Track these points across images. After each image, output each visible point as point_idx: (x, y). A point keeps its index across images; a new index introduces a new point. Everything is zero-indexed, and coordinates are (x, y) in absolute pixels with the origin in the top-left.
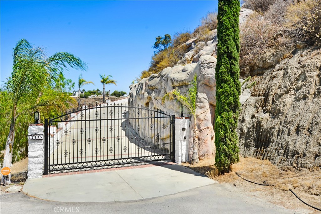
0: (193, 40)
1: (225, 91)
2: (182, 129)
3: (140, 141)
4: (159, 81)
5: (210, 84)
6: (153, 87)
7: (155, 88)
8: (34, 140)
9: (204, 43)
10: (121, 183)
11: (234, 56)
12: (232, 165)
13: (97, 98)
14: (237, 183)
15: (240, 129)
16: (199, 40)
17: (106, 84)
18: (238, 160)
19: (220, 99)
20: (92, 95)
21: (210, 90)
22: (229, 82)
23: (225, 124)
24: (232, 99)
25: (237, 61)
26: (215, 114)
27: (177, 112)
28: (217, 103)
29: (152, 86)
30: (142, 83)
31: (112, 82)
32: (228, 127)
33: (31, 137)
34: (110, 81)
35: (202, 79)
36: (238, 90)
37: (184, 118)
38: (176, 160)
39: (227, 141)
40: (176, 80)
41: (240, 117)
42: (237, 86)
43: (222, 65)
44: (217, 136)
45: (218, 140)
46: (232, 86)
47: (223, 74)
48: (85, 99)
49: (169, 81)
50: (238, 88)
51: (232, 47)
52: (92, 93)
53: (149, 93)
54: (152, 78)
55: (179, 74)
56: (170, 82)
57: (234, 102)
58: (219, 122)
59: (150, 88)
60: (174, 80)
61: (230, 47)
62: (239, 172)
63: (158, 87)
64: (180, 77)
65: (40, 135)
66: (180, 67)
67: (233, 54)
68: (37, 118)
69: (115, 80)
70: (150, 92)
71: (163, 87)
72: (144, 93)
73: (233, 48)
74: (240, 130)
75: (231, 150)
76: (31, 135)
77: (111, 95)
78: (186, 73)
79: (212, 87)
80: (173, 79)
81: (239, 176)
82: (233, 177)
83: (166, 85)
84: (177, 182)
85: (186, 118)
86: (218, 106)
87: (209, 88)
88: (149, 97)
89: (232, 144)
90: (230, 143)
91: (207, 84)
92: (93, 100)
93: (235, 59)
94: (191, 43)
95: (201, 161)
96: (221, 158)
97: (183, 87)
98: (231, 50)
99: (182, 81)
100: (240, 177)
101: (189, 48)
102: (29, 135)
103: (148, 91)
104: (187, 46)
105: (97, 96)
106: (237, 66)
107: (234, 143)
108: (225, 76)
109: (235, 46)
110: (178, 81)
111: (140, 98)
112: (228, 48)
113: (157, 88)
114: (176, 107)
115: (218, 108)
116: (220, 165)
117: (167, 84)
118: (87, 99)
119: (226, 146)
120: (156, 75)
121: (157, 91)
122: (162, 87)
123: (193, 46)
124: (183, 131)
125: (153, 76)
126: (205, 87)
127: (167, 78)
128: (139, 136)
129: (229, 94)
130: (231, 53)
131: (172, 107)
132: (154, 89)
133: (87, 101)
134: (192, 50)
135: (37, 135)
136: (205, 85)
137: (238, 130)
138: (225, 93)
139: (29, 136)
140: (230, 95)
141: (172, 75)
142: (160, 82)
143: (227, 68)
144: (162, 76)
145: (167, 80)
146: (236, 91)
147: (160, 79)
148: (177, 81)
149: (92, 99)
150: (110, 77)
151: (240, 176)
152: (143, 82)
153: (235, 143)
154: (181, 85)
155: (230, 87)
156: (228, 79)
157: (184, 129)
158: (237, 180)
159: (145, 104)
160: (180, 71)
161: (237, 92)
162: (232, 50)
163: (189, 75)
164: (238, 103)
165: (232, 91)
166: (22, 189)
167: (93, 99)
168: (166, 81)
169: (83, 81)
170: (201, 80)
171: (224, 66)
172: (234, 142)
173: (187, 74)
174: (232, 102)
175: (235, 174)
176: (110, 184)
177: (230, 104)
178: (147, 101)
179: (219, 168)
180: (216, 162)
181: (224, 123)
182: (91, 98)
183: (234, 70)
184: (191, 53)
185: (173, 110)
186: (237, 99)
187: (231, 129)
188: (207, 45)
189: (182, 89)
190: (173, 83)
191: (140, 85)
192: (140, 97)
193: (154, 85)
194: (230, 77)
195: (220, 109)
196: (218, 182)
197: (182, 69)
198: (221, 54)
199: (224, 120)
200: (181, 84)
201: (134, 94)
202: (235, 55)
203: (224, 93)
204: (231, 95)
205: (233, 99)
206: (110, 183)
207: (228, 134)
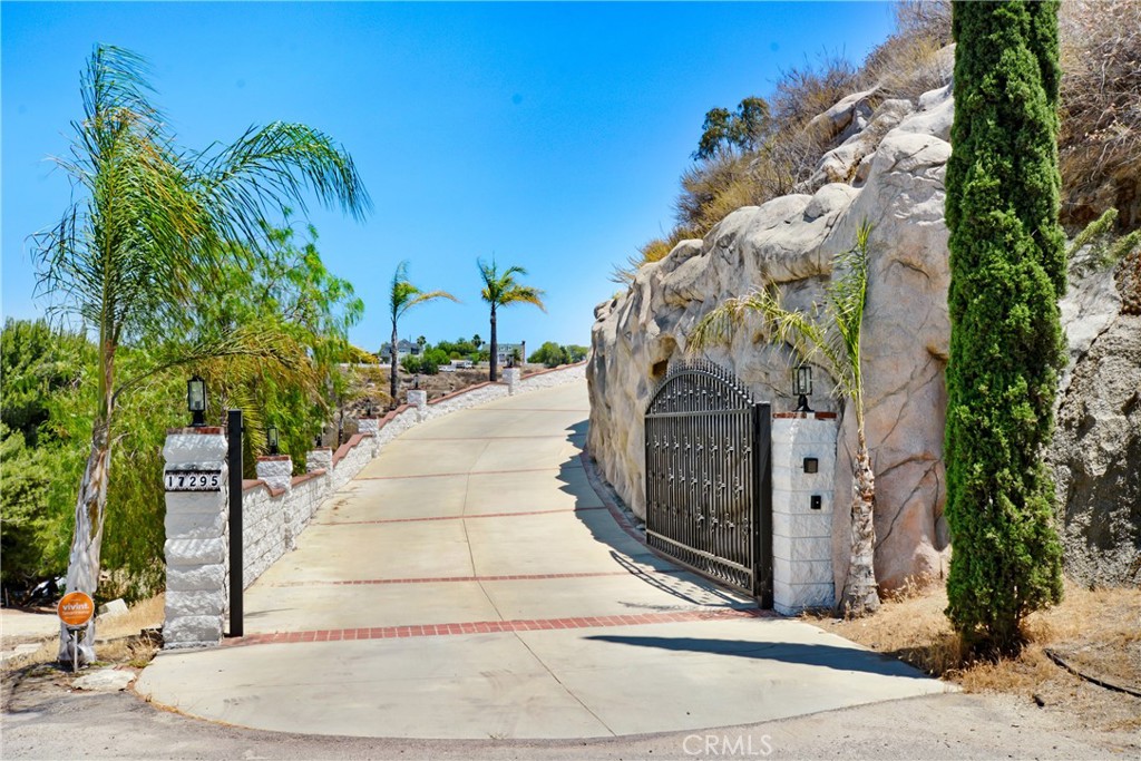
0: (859, 96)
1: (990, 275)
2: (802, 463)
3: (634, 530)
4: (709, 265)
5: (929, 259)
6: (684, 295)
7: (689, 300)
8: (187, 490)
9: (907, 101)
10: (530, 676)
11: (1031, 114)
12: (1026, 614)
13: (474, 371)
14: (1048, 692)
15: (1070, 463)
16: (888, 92)
17: (502, 303)
18: (1056, 597)
19: (966, 316)
20: (454, 362)
21: (927, 288)
22: (1009, 236)
23: (991, 427)
24: (1023, 311)
25: (1045, 139)
26: (947, 385)
27: (782, 396)
28: (956, 334)
29: (678, 293)
30: (638, 281)
31: (527, 295)
32: (1004, 441)
33: (176, 481)
34: (518, 290)
35: (892, 242)
36: (1055, 273)
37: (811, 415)
38: (776, 599)
39: (1003, 502)
40: (777, 255)
41: (1071, 407)
42: (1046, 253)
43: (977, 157)
44: (955, 481)
45: (958, 498)
46: (1025, 254)
47: (982, 198)
48: (426, 376)
49: (750, 262)
50: (1053, 262)
51: (1022, 77)
52: (453, 353)
53: (667, 322)
54: (678, 259)
55: (791, 230)
56: (751, 267)
57: (1031, 325)
58: (963, 416)
59: (669, 299)
60: (770, 258)
61: (1012, 75)
62: (1060, 647)
63: (705, 292)
64: (795, 240)
65: (209, 472)
66: (797, 202)
67: (1028, 106)
68: (198, 403)
69: (535, 288)
70: (672, 317)
71: (724, 292)
72: (644, 325)
73: (1029, 82)
74: (1069, 466)
75: (1020, 548)
76: (176, 472)
77: (529, 361)
78: (820, 222)
79: (937, 276)
80: (766, 251)
81: (1059, 664)
82: (1030, 669)
83: (735, 280)
84: (773, 682)
85: (820, 416)
86: (961, 346)
87: (923, 277)
88: (668, 340)
89: (1026, 518)
90: (1016, 515)
91: (915, 261)
92: (459, 380)
93: (1035, 128)
94: (852, 111)
95: (888, 604)
96: (973, 582)
97: (811, 283)
98: (1017, 89)
99: (805, 256)
100: (1065, 667)
101: (841, 130)
102: (167, 472)
103: (664, 312)
104: (834, 123)
105: (475, 363)
106: (1048, 161)
107: (1035, 516)
108: (989, 210)
109: (1038, 70)
110: (784, 257)
111: (632, 347)
112: (1002, 80)
113: (701, 298)
114: (777, 374)
115: (961, 357)
116: (970, 614)
117: (741, 275)
118: (434, 377)
119: (998, 527)
120: (697, 243)
121: (698, 312)
122: (719, 290)
123: (861, 121)
124: (806, 471)
125: (685, 247)
126: (906, 274)
127: (741, 252)
128: (631, 511)
129: (1007, 291)
130: (1020, 101)
131: (763, 376)
132: (687, 305)
133: (434, 383)
134: (854, 136)
135: (198, 472)
136: (906, 265)
137: (1060, 467)
138: (989, 285)
139: (168, 477)
140: (1014, 292)
141: (760, 237)
142: (712, 270)
143: (998, 172)
144: (718, 244)
145: (741, 261)
146: (1044, 274)
147: (712, 259)
148: (781, 259)
149: (452, 375)
150: (516, 276)
151: (1067, 662)
152: (642, 278)
153: (1039, 513)
154: (802, 276)
155: (1014, 260)
156: (1003, 224)
157: (810, 465)
158: (1051, 684)
159: (651, 369)
160: (793, 217)
161: (1046, 280)
162: (1024, 87)
163: (834, 229)
164: (1054, 330)
165: (1023, 276)
166: (136, 683)
167: (459, 375)
168: (737, 265)
169: (407, 292)
170: (885, 245)
171: (984, 166)
172: (1035, 508)
173: (827, 226)
174: (1026, 326)
175: (1043, 657)
176: (484, 680)
177: (1012, 337)
178: (657, 355)
179: (965, 628)
180: (950, 599)
181: (986, 422)
182: (448, 373)
183: (1035, 180)
184: (851, 147)
185: (767, 390)
186: (1049, 310)
187: (1021, 451)
188: (919, 108)
189: (803, 292)
190: (764, 270)
191: (632, 296)
192: (632, 343)
193: (687, 285)
194: (1012, 211)
195: (965, 358)
196: (961, 689)
197: (802, 208)
198: (972, 111)
199: (988, 407)
200: (798, 273)
201: (611, 336)
202: (1037, 113)
203: (985, 286)
204: (1018, 296)
205: (1028, 313)
206: (484, 674)
207: (1006, 471)
